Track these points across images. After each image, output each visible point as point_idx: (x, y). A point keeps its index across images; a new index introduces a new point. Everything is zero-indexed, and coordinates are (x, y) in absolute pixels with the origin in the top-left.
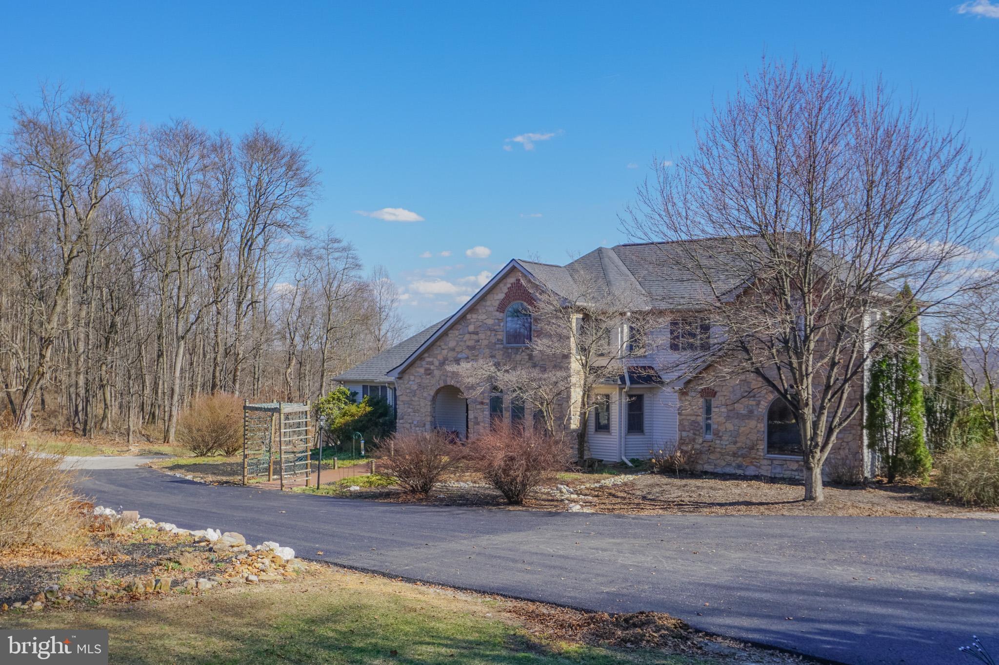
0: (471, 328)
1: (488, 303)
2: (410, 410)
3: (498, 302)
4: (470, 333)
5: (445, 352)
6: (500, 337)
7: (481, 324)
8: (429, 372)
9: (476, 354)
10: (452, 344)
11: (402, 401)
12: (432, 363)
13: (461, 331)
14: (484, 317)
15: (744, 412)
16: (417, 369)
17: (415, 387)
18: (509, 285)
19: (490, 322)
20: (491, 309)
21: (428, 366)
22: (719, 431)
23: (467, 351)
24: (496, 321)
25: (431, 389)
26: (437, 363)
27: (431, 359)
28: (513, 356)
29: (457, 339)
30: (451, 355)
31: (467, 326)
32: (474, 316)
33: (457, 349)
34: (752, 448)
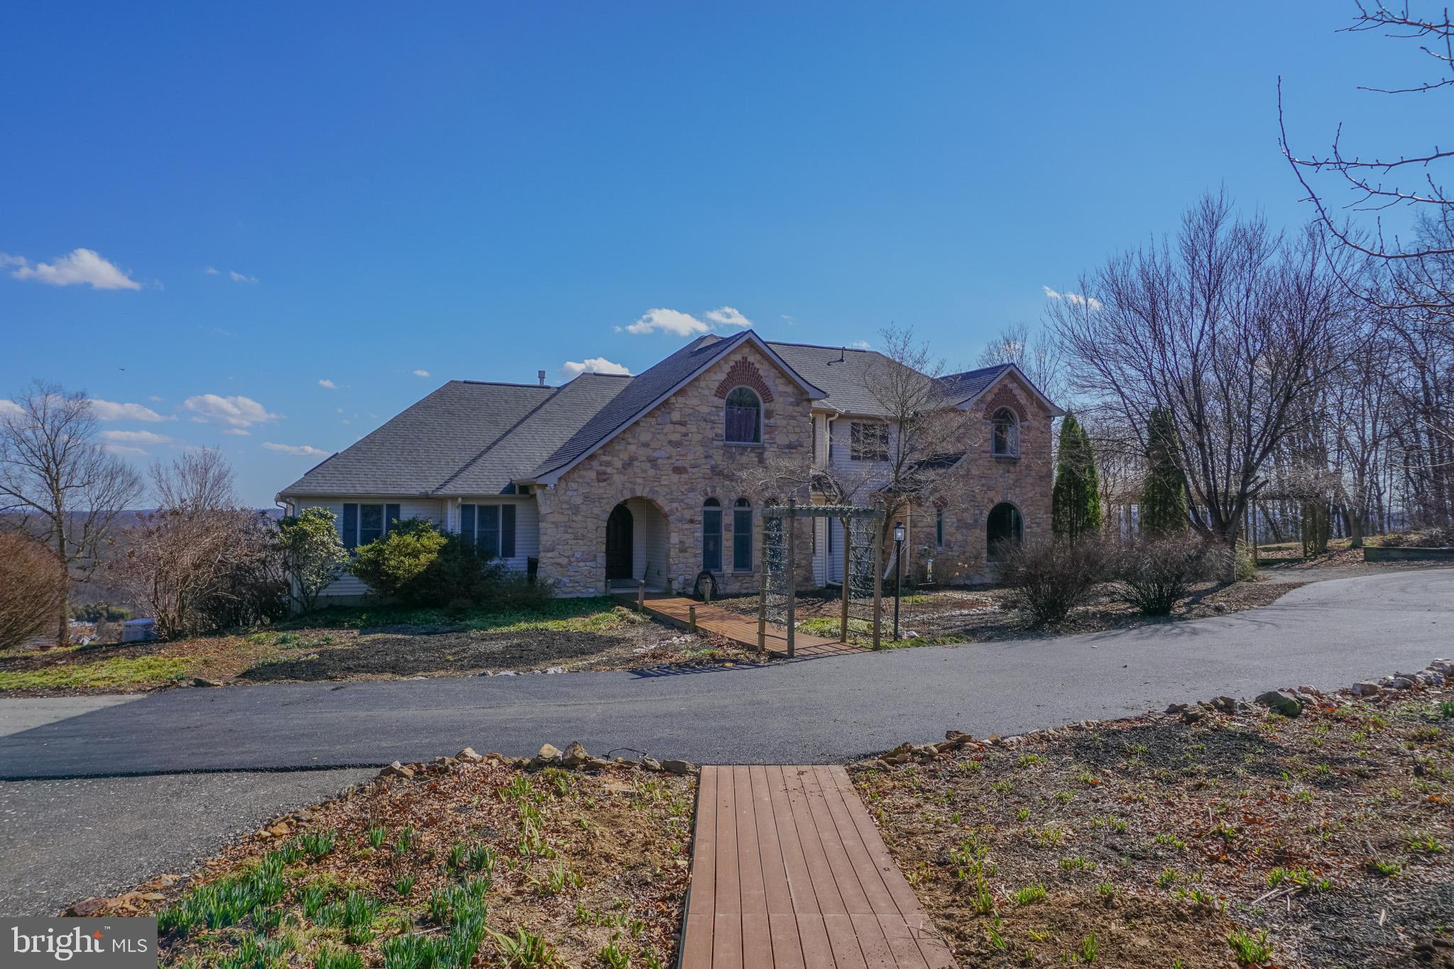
0: (676, 416)
1: (703, 384)
2: (567, 536)
3: (717, 384)
4: (672, 423)
5: (632, 448)
6: (720, 431)
7: (691, 411)
8: (605, 477)
9: (683, 453)
10: (645, 437)
11: (553, 523)
12: (608, 464)
13: (660, 420)
14: (695, 402)
15: (971, 521)
16: (582, 473)
17: (579, 500)
18: (732, 364)
19: (704, 409)
20: (706, 392)
21: (603, 468)
22: (950, 542)
23: (669, 449)
24: (714, 409)
25: (607, 504)
26: (619, 464)
27: (607, 458)
28: (738, 457)
29: (652, 429)
30: (643, 453)
31: (670, 413)
32: (680, 399)
33: (653, 445)
34: (976, 558)
